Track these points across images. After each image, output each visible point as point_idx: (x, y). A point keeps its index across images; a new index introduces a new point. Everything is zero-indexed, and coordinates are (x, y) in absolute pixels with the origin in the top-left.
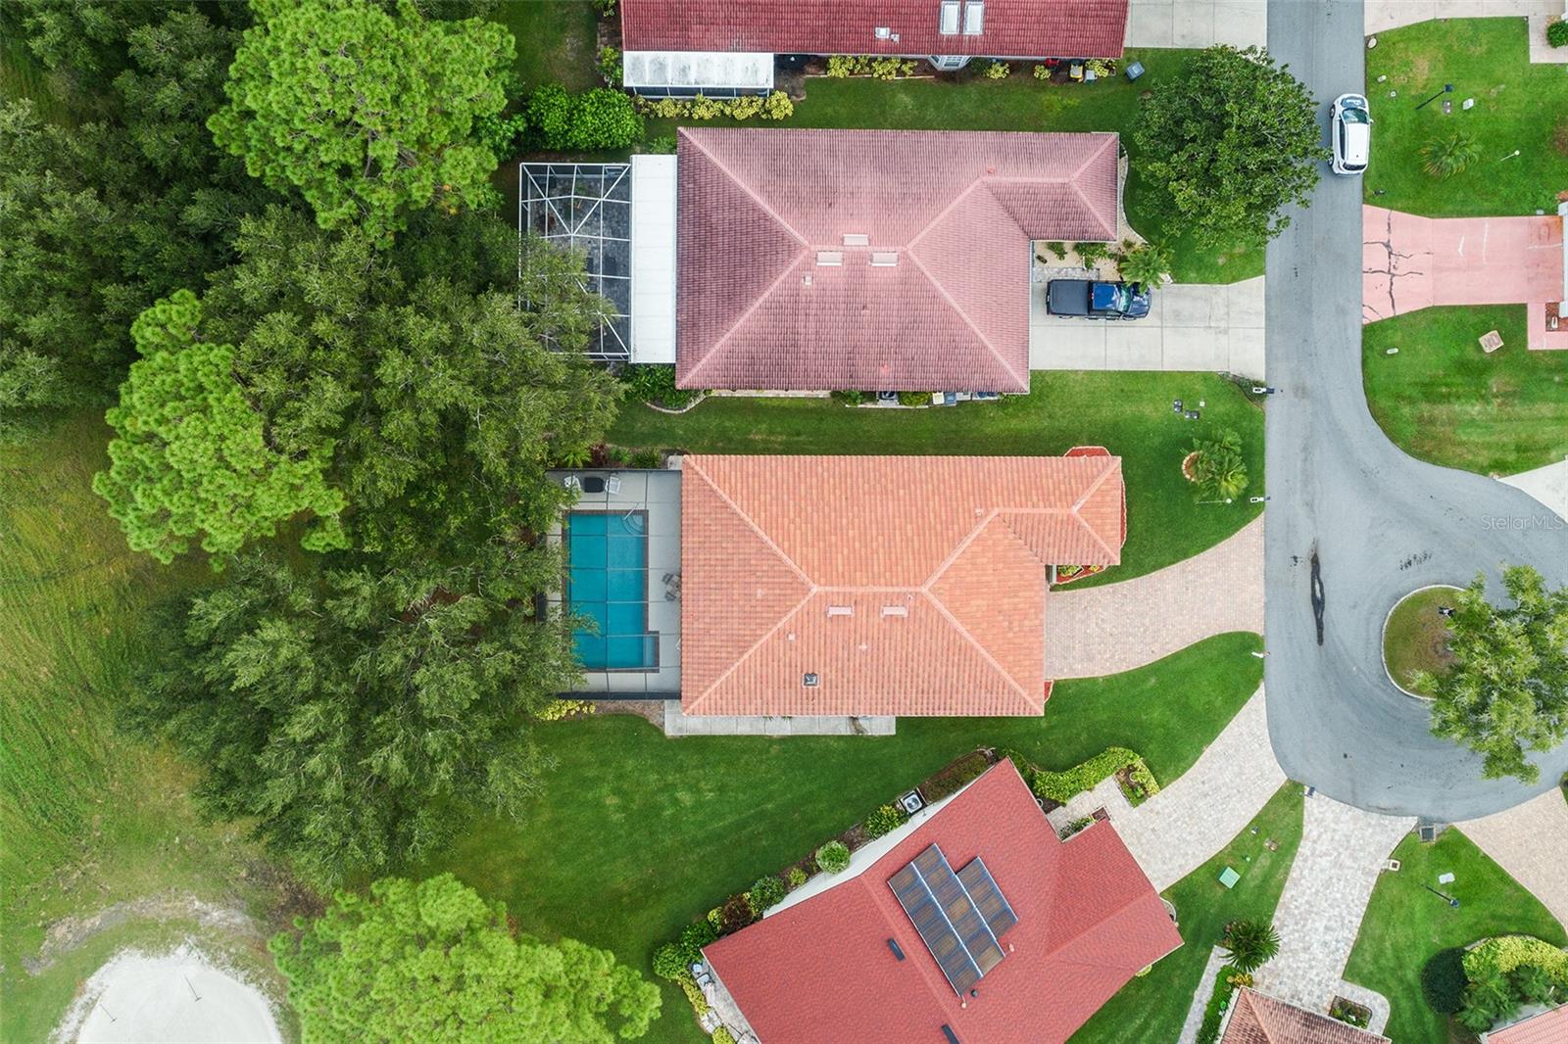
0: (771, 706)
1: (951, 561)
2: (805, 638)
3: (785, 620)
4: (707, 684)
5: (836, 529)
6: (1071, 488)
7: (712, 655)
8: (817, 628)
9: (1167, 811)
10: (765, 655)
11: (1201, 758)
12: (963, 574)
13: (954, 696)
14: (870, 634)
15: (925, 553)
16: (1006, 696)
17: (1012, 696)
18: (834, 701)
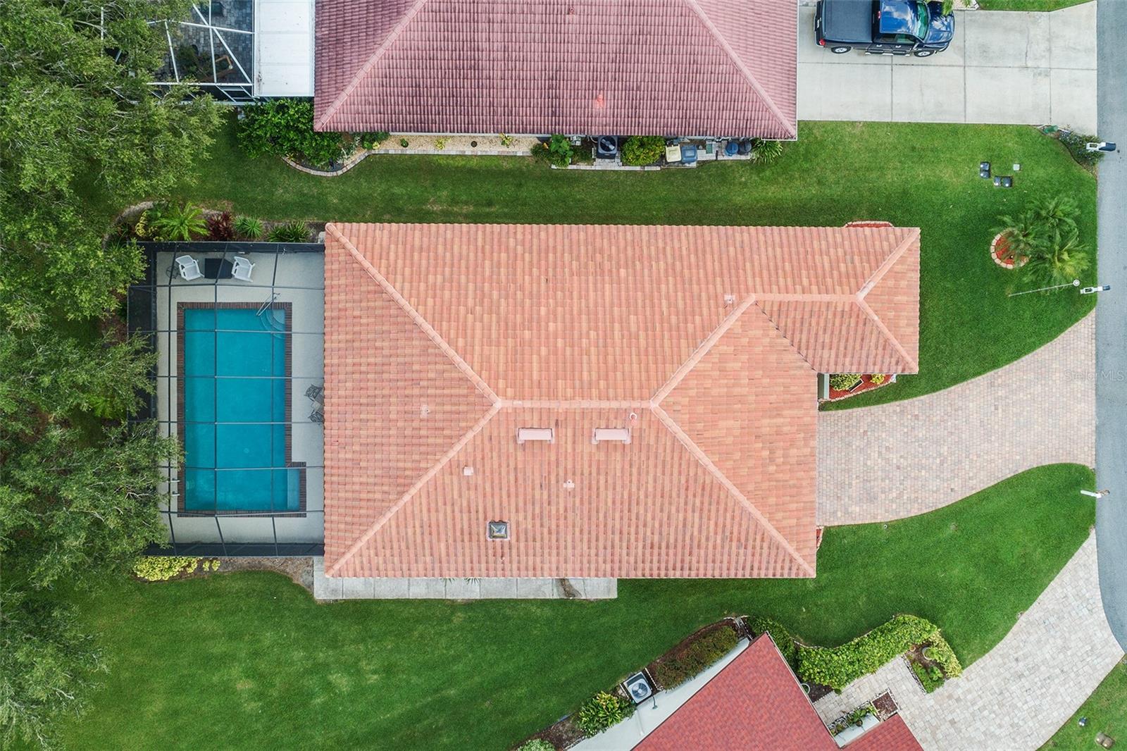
0: (445, 565)
1: (691, 365)
2: (488, 473)
3: (458, 447)
4: (355, 535)
5: (531, 320)
6: (854, 268)
7: (364, 496)
8: (504, 459)
9: (969, 697)
10: (433, 497)
11: (1015, 629)
12: (708, 383)
13: (695, 551)
14: (578, 467)
15: (655, 355)
16: (765, 551)
17: (773, 552)
18: (531, 558)
